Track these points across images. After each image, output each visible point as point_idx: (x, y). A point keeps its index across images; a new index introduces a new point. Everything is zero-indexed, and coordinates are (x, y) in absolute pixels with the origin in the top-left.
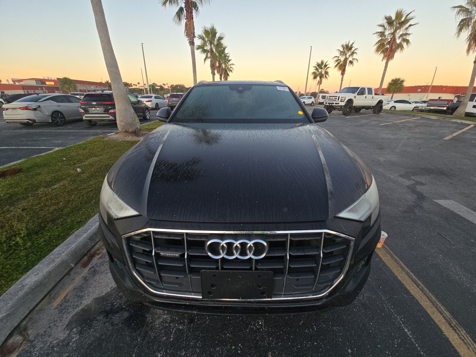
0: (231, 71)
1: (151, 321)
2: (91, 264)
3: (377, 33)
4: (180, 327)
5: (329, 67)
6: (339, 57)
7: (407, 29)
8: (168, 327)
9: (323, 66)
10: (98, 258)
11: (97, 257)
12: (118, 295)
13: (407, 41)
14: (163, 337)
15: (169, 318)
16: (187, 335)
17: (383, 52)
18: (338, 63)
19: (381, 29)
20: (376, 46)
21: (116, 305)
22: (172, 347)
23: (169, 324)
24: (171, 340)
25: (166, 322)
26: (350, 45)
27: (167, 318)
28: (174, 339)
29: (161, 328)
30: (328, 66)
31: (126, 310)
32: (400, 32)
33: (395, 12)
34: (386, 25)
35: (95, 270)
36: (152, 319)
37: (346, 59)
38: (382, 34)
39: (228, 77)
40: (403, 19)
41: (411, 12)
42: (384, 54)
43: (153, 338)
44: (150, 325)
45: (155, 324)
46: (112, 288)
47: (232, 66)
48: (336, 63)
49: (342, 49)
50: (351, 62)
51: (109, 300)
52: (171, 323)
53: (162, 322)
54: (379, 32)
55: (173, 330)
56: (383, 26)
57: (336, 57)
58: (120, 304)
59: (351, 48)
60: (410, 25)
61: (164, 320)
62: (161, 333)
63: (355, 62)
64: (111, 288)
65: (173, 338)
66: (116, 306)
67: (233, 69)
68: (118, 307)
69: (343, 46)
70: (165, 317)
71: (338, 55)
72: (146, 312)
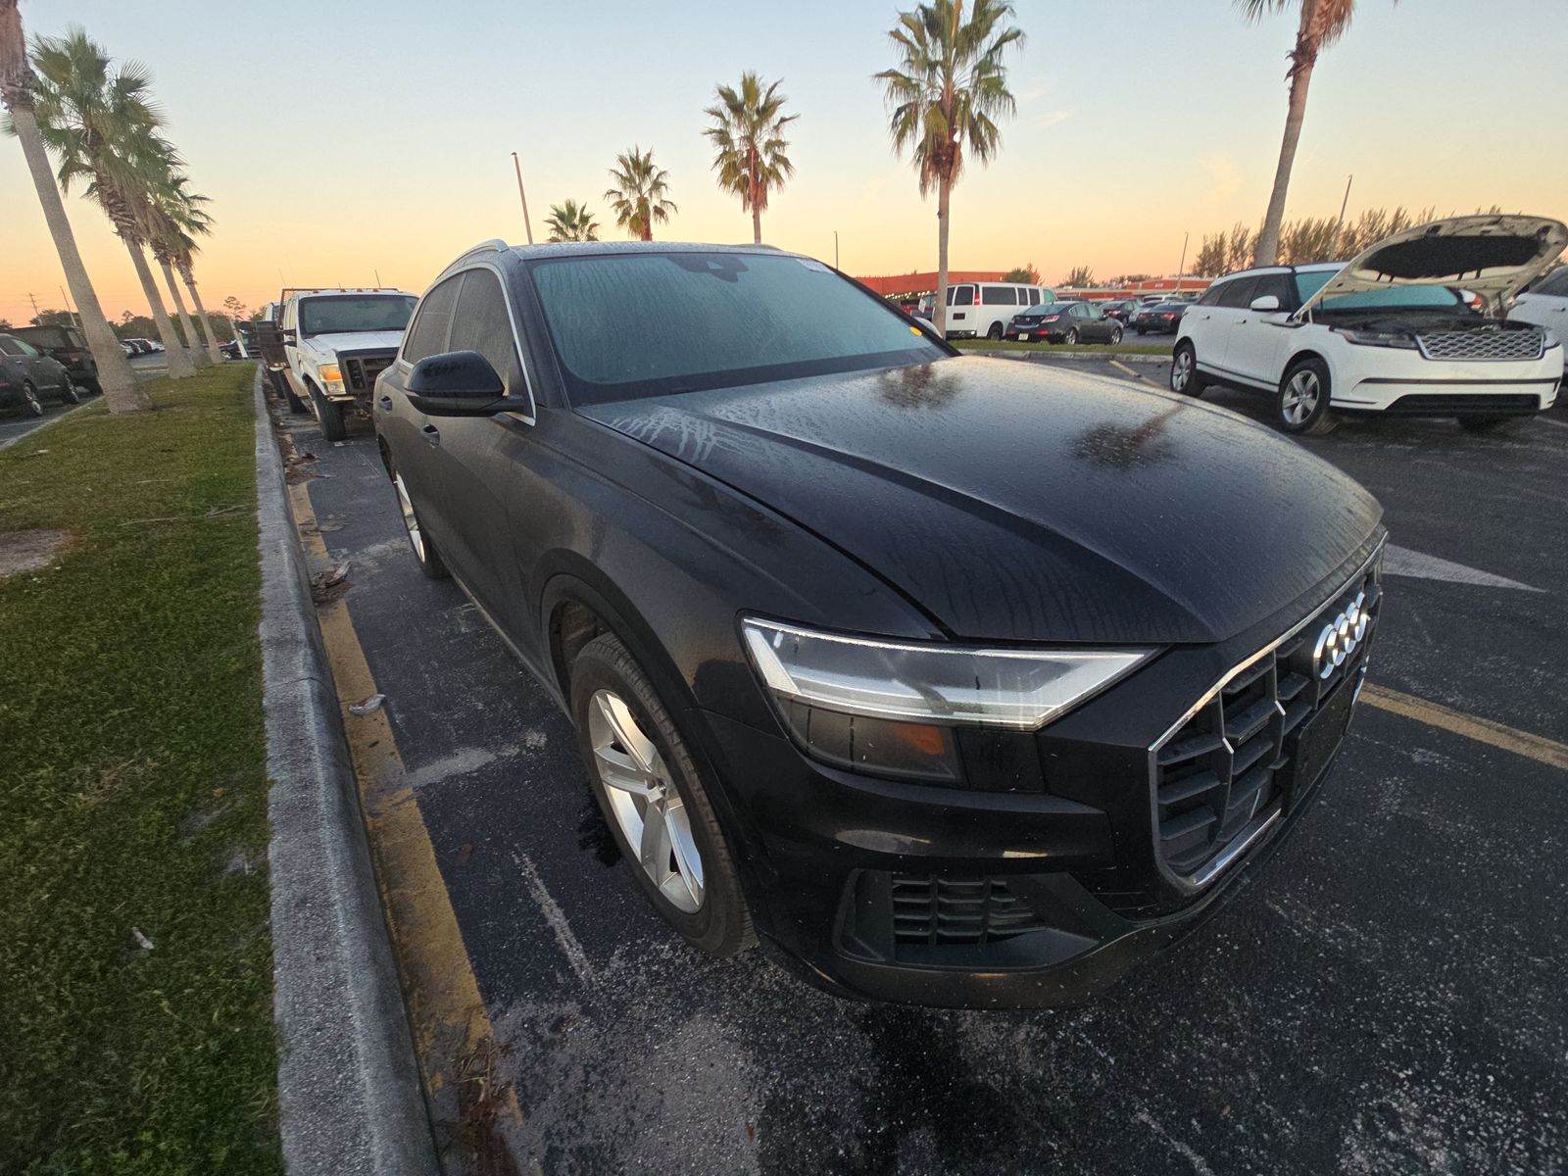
0: (200, 226)
1: (1008, 1079)
2: (520, 1157)
3: (711, 132)
4: (1086, 1020)
5: (594, 225)
6: (620, 194)
7: (776, 128)
8: (1060, 1048)
9: (576, 221)
10: (519, 1114)
11: (512, 1115)
12: (809, 1125)
13: (786, 163)
14: (1089, 1076)
15: (1035, 1029)
16: (1121, 1018)
17: (738, 186)
18: (626, 213)
19: (716, 124)
20: (718, 170)
21: (848, 1152)
22: (1136, 1073)
23: (1056, 1040)
24: (1112, 1061)
25: (1044, 1043)
26: (641, 159)
27: (1028, 1034)
28: (1115, 1055)
29: (1052, 1066)
30: (591, 221)
31: (906, 1129)
32: (764, 136)
33: (741, 80)
34: (727, 113)
35: (581, 1153)
36: (1002, 1072)
37: (643, 203)
38: (723, 137)
39: (191, 253)
40: (762, 101)
41: (776, 85)
42: (742, 191)
43: (1072, 1104)
44: (1023, 1088)
45: (1028, 1075)
46: (757, 1131)
47: (198, 205)
48: (620, 212)
49: (622, 171)
50: (659, 212)
51: (804, 1164)
52: (1053, 1035)
53: (1035, 1053)
54: (715, 131)
55: (1082, 1041)
56: (720, 115)
57: (613, 192)
58: (859, 1136)
59: (647, 170)
60: (783, 120)
61: (1032, 1045)
62: (1074, 1075)
63: (669, 211)
64: (751, 1133)
65: (1109, 1054)
66: (856, 1152)
67: (207, 218)
68: (868, 1149)
69: (622, 160)
70: (1022, 1035)
71: (618, 188)
72: (959, 1075)
